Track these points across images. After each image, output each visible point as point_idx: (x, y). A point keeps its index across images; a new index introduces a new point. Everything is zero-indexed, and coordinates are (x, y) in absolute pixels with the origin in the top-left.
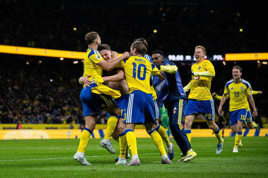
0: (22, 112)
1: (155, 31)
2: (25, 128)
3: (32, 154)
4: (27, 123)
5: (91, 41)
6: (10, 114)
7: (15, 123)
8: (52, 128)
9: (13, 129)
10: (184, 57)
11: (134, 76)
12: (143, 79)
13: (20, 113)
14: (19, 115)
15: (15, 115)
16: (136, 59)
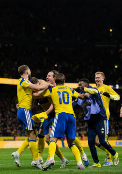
0: (18, 128)
1: (116, 67)
2: (19, 140)
3: (25, 159)
4: (21, 136)
6: (8, 129)
7: (13, 136)
9: (11, 140)
13: (16, 129)
14: (15, 130)
15: (12, 130)
16: (59, 88)
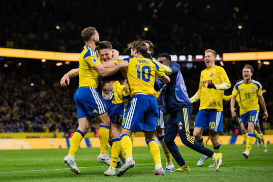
1: (146, 29)
3: (11, 166)
4: (6, 132)
5: (88, 38)
8: (33, 137)
10: (178, 58)
11: (139, 77)
12: (148, 80)
16: (139, 61)
